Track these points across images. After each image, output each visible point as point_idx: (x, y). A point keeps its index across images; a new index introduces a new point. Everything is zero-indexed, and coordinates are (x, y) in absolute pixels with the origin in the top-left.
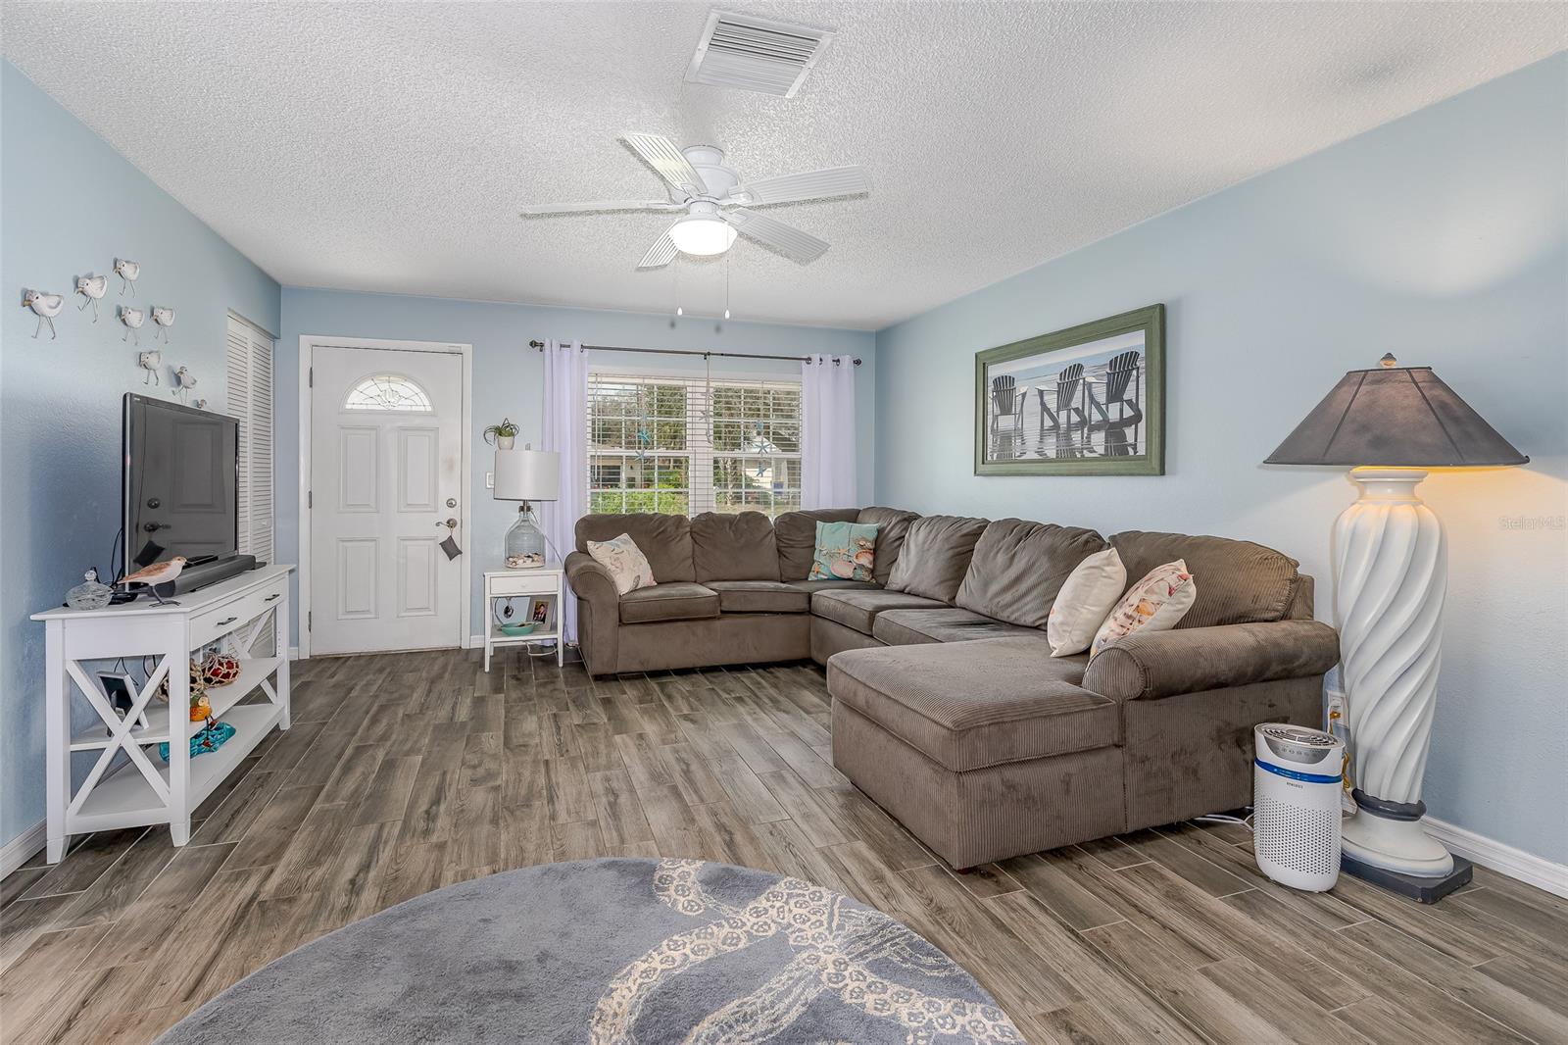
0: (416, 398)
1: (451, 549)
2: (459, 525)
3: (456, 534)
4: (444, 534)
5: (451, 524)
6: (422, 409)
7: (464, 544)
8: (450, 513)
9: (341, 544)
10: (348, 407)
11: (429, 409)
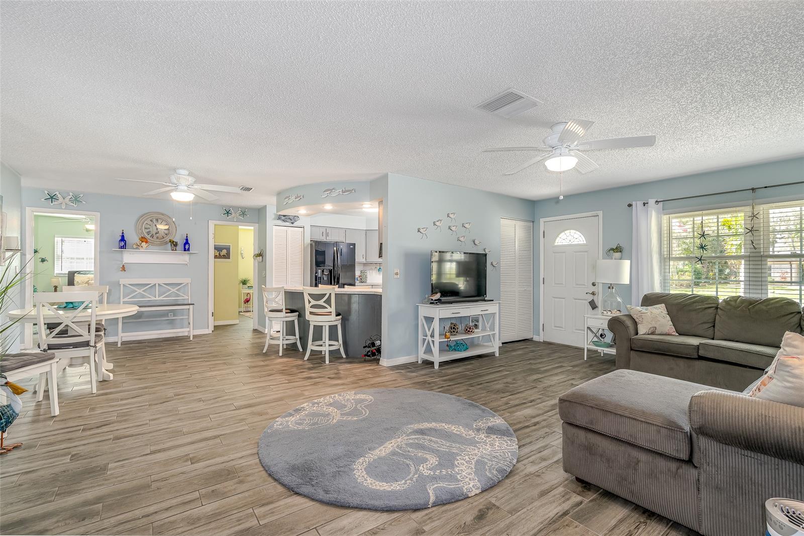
0: (580, 238)
1: (593, 305)
2: (597, 294)
3: (595, 298)
4: (590, 298)
5: (593, 294)
6: (582, 242)
7: (599, 303)
8: (593, 289)
9: (553, 299)
10: (556, 244)
11: (585, 242)
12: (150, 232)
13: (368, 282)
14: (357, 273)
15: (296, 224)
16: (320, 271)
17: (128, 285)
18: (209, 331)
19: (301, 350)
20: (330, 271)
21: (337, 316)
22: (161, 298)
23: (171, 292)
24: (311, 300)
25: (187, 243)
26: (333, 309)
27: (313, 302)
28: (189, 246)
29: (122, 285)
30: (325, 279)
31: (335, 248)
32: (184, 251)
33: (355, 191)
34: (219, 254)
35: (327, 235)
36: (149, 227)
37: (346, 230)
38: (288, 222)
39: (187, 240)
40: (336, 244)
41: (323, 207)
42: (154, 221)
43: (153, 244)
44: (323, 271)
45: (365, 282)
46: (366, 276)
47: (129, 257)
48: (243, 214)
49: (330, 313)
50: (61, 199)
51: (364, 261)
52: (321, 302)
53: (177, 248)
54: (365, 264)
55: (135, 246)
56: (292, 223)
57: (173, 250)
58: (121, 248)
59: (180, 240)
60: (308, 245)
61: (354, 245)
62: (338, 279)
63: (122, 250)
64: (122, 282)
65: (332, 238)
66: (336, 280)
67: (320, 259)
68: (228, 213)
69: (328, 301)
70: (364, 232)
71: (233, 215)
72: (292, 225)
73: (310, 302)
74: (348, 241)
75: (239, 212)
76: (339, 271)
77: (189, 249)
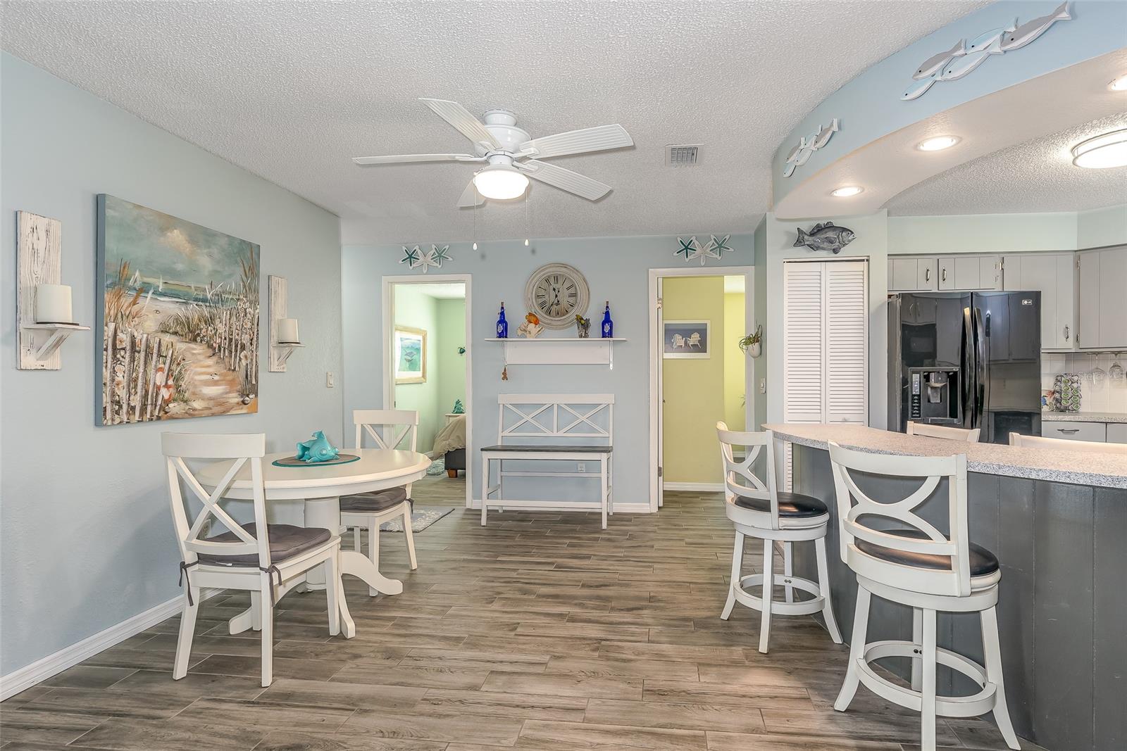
12: (544, 302)
13: (1081, 410)
14: (1047, 383)
15: (845, 253)
16: (916, 377)
17: (510, 407)
18: (651, 507)
19: (837, 639)
20: (952, 378)
21: (977, 572)
22: (561, 434)
23: (578, 421)
24: (859, 494)
25: (607, 320)
26: (957, 547)
27: (869, 506)
28: (611, 327)
29: (501, 406)
30: (936, 399)
31: (967, 311)
32: (603, 337)
33: (1072, 12)
34: (686, 343)
35: (942, 276)
36: (543, 292)
37: (1003, 257)
38: (823, 249)
39: (607, 314)
40: (973, 298)
41: (916, 147)
42: (552, 281)
43: (550, 326)
44: (927, 378)
45: (1075, 411)
46: (1077, 390)
47: (514, 353)
48: (720, 246)
49: (943, 564)
50: (421, 258)
51: (1070, 346)
52: (901, 510)
53: (590, 331)
54: (1069, 356)
55: (520, 333)
56: (835, 251)
57: (581, 336)
58: (500, 337)
59: (595, 318)
60: (881, 306)
61: (1036, 296)
62: (979, 402)
63: (502, 339)
64: (504, 399)
65: (956, 284)
66: (971, 403)
67: (919, 345)
68: (687, 248)
69: (935, 509)
70: (1071, 257)
71: (699, 251)
72: (832, 256)
73: (854, 502)
74: (1011, 287)
75: (711, 243)
76: (983, 379)
77: (610, 334)
